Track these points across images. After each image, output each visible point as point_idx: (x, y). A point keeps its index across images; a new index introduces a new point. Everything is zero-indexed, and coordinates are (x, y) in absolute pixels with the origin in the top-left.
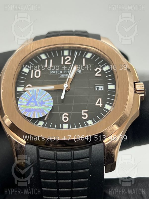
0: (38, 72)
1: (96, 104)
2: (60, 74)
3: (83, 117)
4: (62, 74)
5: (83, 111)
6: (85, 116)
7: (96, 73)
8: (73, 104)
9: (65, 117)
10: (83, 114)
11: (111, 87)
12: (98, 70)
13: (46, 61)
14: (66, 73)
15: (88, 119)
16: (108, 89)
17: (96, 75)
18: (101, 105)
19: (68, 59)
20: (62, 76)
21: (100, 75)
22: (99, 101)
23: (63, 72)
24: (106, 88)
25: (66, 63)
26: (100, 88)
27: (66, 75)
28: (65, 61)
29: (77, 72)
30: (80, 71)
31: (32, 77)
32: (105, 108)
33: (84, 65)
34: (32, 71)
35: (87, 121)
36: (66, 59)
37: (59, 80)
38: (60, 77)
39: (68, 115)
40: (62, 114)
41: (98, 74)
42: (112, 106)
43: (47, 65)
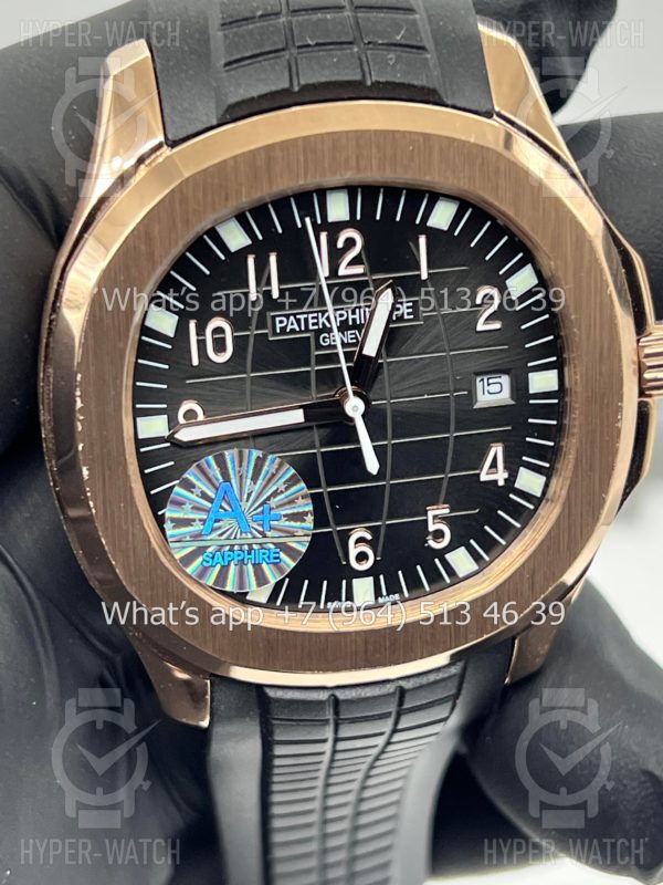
0: (218, 331)
1: (484, 477)
2: (318, 333)
3: (432, 543)
4: (329, 331)
5: (430, 514)
6: (439, 535)
8: (388, 483)
9: (358, 544)
10: (432, 527)
11: (543, 381)
13: (251, 261)
14: (345, 326)
15: (451, 548)
16: (531, 390)
17: (480, 327)
18: (501, 476)
19: (350, 243)
20: (331, 339)
21: (497, 325)
22: (495, 458)
24: (520, 388)
25: (342, 271)
26: (493, 392)
27: (349, 337)
28: (335, 256)
31: (195, 362)
32: (517, 485)
33: (424, 276)
34: (192, 325)
35: (448, 557)
36: (340, 244)
37: (318, 364)
38: (319, 347)
39: (369, 537)
40: (345, 536)
41: (487, 319)
42: (548, 474)
43: (258, 283)
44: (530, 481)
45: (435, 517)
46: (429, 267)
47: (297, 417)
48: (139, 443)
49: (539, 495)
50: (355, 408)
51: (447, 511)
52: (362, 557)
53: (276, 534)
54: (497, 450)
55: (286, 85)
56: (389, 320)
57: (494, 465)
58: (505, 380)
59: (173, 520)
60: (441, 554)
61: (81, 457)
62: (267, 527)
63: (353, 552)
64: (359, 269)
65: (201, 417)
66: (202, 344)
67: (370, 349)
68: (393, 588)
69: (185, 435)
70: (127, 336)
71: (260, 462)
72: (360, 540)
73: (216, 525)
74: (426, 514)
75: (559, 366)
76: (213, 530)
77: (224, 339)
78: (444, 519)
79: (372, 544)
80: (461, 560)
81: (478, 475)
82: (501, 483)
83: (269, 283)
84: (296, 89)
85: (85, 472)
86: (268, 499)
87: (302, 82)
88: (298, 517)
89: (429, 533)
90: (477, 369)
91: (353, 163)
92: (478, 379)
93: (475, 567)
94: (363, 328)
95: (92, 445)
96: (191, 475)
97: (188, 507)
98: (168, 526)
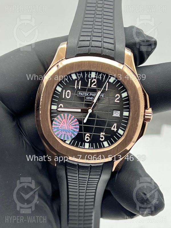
0: (68, 93)
1: (112, 129)
2: (86, 96)
3: (101, 139)
4: (88, 97)
5: (102, 133)
6: (102, 138)
7: (116, 99)
8: (95, 126)
9: (87, 137)
10: (101, 136)
11: (126, 114)
12: (118, 97)
13: (76, 81)
14: (91, 96)
15: (104, 141)
16: (123, 115)
17: (115, 101)
18: (115, 130)
19: (94, 82)
20: (88, 98)
21: (119, 102)
22: (115, 126)
23: (89, 94)
24: (121, 114)
25: (92, 86)
26: (117, 114)
27: (91, 98)
28: (91, 83)
29: (100, 96)
30: (103, 96)
31: (63, 97)
32: (118, 132)
33: (107, 90)
34: (64, 91)
35: (103, 142)
36: (92, 81)
37: (85, 102)
38: (86, 99)
39: (89, 136)
40: (85, 134)
41: (117, 100)
42: (124, 131)
43: (77, 86)
44: (121, 132)
45: (102, 135)
46: (108, 89)
47: (80, 110)
48: (51, 110)
49: (122, 135)
50: (90, 111)
51: (104, 134)
52: (87, 139)
53: (72, 130)
54: (115, 124)
55: (88, 52)
56: (99, 97)
57: (114, 127)
58: (119, 112)
59: (54, 124)
60: (102, 142)
61: (40, 109)
62: (70, 129)
63: (86, 138)
64: (95, 87)
65: (63, 107)
66: (65, 94)
67: (95, 101)
68: (92, 146)
69: (59, 109)
70: (52, 90)
71: (71, 117)
72: (88, 136)
73: (62, 126)
74: (100, 134)
75: (129, 111)
76: (61, 127)
77: (69, 94)
78: (104, 135)
79: (90, 137)
80: (106, 144)
81: (111, 128)
82: (115, 131)
83: (79, 86)
84: (89, 53)
85: (40, 112)
86: (71, 124)
87: (91, 52)
88: (76, 128)
89: (100, 137)
90: (114, 109)
91: (96, 67)
92: (114, 111)
93: (108, 146)
94: (94, 97)
95: (42, 108)
96: (59, 116)
97: (57, 122)
98: (53, 125)
